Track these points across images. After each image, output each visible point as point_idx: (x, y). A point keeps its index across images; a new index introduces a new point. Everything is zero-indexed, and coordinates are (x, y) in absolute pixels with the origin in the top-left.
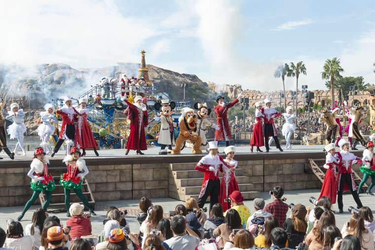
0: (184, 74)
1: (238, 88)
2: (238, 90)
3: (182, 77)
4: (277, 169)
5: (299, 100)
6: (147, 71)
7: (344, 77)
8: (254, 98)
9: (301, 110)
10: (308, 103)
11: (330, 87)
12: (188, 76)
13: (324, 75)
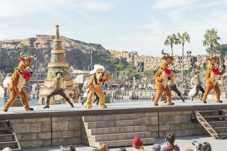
0: (91, 44)
1: (135, 54)
2: (135, 56)
3: (89, 46)
4: (169, 119)
5: (185, 63)
6: (60, 42)
7: (221, 44)
8: (148, 62)
9: (187, 71)
10: (192, 65)
11: (210, 52)
12: (94, 45)
13: (205, 43)
